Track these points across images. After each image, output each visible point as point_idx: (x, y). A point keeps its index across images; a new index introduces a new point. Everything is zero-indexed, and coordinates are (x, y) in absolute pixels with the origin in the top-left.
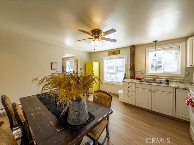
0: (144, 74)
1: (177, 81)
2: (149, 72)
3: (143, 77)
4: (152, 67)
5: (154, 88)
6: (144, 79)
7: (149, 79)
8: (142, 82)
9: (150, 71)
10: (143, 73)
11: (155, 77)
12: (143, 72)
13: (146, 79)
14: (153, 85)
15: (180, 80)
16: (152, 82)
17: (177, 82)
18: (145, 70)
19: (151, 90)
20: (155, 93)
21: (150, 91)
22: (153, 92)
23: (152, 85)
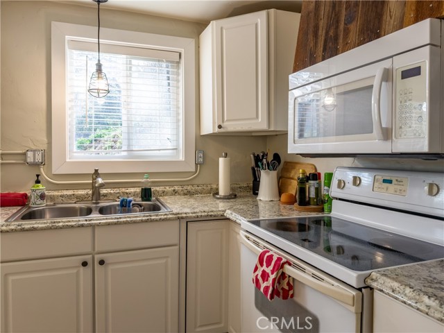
0: (42, 171)
1: (176, 188)
2: (68, 160)
3: (40, 186)
4: (82, 131)
5: (105, 241)
6: (42, 197)
7: (70, 197)
8: (31, 216)
9: (71, 151)
10: (36, 165)
11: (100, 181)
12: (39, 158)
13: (52, 198)
14: (99, 225)
15: (182, 184)
16: (89, 211)
17: (175, 192)
18: (50, 143)
19: (88, 258)
20: (110, 268)
21: (85, 264)
22: (102, 262)
23: (93, 226)
